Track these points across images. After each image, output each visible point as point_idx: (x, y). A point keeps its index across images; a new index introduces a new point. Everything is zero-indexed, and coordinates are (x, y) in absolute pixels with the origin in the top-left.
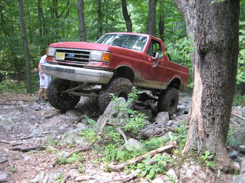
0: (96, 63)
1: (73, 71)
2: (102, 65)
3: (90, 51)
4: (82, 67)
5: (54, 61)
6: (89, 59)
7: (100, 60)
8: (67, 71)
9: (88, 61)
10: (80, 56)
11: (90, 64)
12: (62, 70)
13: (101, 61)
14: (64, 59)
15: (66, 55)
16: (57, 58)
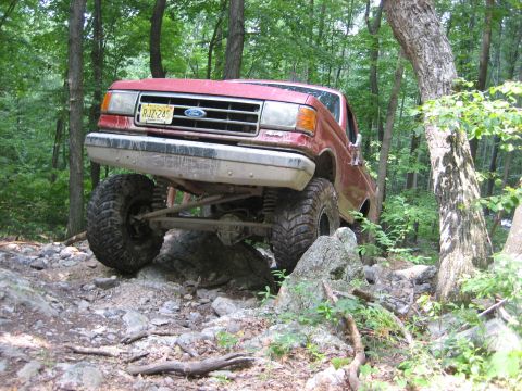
0: (280, 133)
1: (210, 154)
2: (299, 140)
3: (260, 103)
4: (234, 143)
5: (133, 127)
6: (257, 124)
7: (294, 126)
8: (185, 152)
9: (252, 129)
10: (223, 115)
11: (260, 137)
12: (169, 149)
13: (295, 131)
14: (169, 121)
15: (177, 111)
16: (143, 119)
